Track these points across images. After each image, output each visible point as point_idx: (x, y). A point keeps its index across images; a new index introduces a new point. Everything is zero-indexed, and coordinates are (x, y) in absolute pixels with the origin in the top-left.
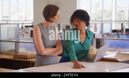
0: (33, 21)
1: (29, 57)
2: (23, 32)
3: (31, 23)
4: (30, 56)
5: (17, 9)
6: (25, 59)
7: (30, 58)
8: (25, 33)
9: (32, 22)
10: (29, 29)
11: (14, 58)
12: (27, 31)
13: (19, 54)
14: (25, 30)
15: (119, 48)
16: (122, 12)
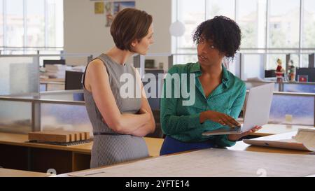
0: (62, 49)
1: (68, 140)
2: (44, 77)
3: (59, 53)
4: (70, 136)
5: (24, 19)
6: (59, 144)
7: (71, 142)
8: (47, 78)
9: (62, 52)
10: (57, 69)
11: (30, 142)
12: (51, 74)
13: (42, 131)
14: (46, 72)
15: (286, 115)
16: (275, 26)
